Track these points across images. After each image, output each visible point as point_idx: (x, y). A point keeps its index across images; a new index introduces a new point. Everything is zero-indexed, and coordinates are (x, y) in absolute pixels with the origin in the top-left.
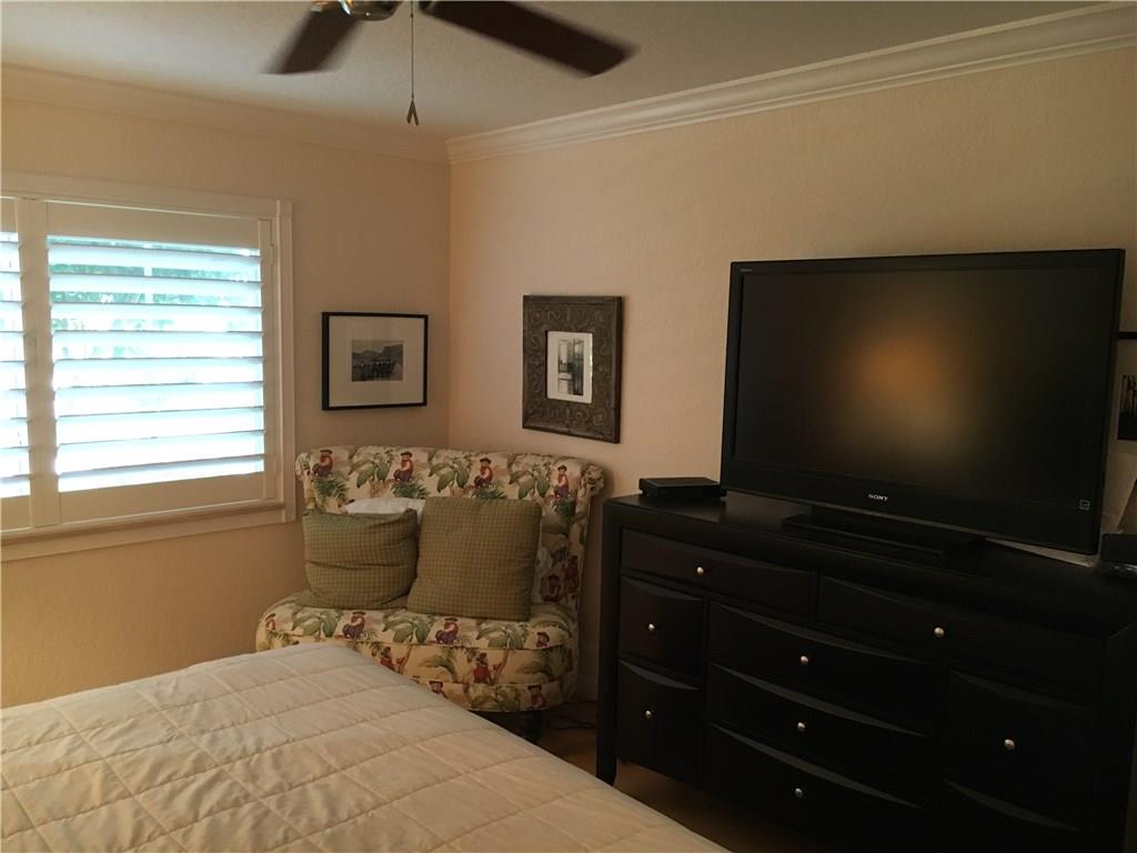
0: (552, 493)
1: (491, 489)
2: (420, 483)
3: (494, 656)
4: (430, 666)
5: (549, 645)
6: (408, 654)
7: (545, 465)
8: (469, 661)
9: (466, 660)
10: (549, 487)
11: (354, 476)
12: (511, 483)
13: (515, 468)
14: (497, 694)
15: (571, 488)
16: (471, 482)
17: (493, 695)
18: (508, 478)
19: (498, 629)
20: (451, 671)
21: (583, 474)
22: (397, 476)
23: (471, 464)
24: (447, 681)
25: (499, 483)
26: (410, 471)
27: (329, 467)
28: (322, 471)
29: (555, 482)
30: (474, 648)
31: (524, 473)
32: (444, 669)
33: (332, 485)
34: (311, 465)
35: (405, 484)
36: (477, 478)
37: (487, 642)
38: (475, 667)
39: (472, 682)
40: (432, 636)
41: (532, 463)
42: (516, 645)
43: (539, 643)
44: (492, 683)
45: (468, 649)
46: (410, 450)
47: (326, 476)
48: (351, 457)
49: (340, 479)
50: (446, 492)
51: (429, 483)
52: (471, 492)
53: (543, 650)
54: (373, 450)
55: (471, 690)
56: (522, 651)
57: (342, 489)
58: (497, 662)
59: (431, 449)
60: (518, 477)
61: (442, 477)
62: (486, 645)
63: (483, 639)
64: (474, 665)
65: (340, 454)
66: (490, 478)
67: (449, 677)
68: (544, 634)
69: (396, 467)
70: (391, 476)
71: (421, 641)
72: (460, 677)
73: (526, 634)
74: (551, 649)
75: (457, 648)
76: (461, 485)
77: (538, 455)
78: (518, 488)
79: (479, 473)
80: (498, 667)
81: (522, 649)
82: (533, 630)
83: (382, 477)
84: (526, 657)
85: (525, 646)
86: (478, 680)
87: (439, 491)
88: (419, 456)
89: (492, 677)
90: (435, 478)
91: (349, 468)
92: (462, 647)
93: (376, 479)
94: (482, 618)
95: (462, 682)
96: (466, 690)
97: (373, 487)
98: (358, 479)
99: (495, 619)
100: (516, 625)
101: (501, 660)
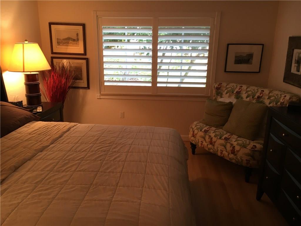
0: (279, 104)
1: (261, 100)
2: (242, 95)
3: (237, 148)
4: (221, 145)
5: (256, 149)
6: (216, 141)
7: (281, 94)
8: (230, 147)
9: (229, 147)
10: (279, 102)
11: (226, 91)
12: (268, 99)
13: (270, 94)
14: (236, 159)
15: (285, 103)
16: (256, 97)
17: (235, 158)
18: (267, 97)
19: (242, 141)
20: (226, 148)
21: (290, 99)
22: (236, 93)
23: (258, 91)
24: (224, 151)
25: (264, 98)
26: (240, 91)
27: (220, 88)
28: (218, 89)
29: (281, 101)
30: (232, 144)
31: (273, 96)
32: (224, 147)
33: (219, 93)
34: (216, 87)
35: (238, 95)
36: (258, 96)
37: (237, 143)
38: (231, 149)
39: (230, 153)
40: (223, 138)
41: (277, 93)
42: (244, 146)
43: (252, 148)
44: (235, 155)
45: (231, 144)
46: (243, 85)
47: (219, 90)
48: (226, 86)
49: (222, 91)
50: (248, 99)
51: (244, 95)
52: (255, 100)
53: (253, 150)
54: (233, 84)
55: (230, 155)
56: (246, 149)
57: (222, 94)
58: (238, 150)
59: (248, 86)
60: (271, 97)
61: (248, 94)
62: (236, 144)
63: (236, 142)
64: (231, 148)
65: (224, 84)
66: (262, 96)
67: (225, 150)
68: (255, 146)
69: (237, 90)
70: (235, 92)
71: (220, 138)
72: (227, 151)
73: (249, 144)
74: (256, 151)
75: (228, 143)
76: (253, 98)
77: (280, 91)
78: (270, 101)
79: (259, 95)
80: (238, 151)
81: (246, 148)
82: (252, 144)
83: (233, 92)
84: (247, 151)
85: (247, 148)
86: (232, 153)
87: (246, 98)
88: (244, 87)
89: (236, 153)
90: (246, 95)
91: (225, 89)
92: (230, 143)
93: (231, 93)
94: (239, 137)
95: (228, 152)
96: (228, 155)
97: (230, 95)
98: (226, 92)
99: (243, 138)
100: (248, 141)
101: (239, 150)
